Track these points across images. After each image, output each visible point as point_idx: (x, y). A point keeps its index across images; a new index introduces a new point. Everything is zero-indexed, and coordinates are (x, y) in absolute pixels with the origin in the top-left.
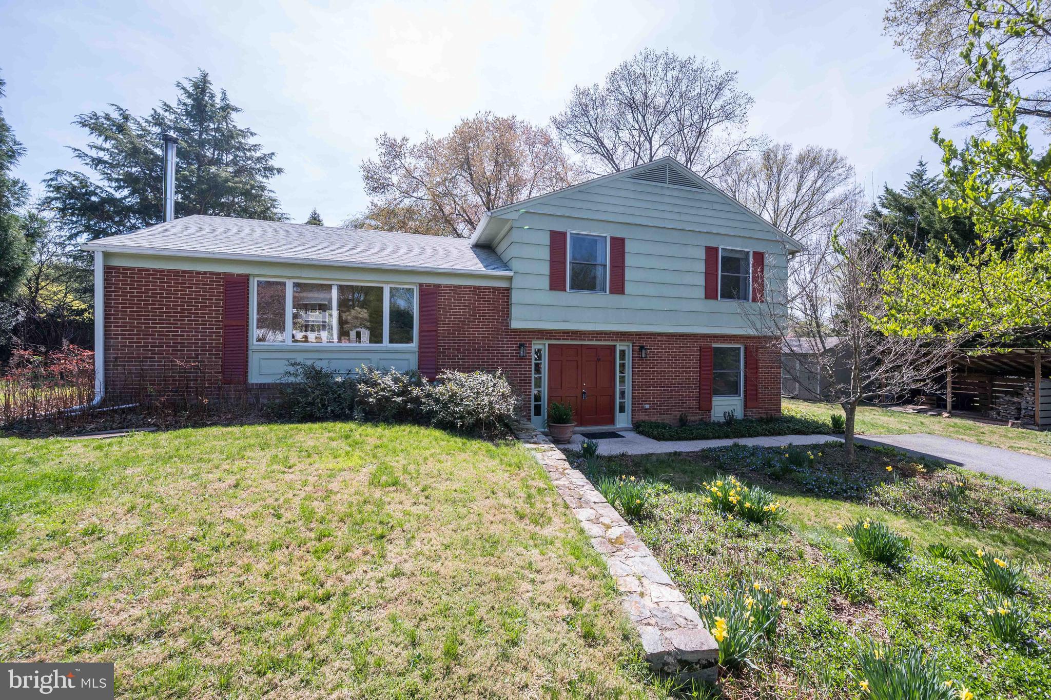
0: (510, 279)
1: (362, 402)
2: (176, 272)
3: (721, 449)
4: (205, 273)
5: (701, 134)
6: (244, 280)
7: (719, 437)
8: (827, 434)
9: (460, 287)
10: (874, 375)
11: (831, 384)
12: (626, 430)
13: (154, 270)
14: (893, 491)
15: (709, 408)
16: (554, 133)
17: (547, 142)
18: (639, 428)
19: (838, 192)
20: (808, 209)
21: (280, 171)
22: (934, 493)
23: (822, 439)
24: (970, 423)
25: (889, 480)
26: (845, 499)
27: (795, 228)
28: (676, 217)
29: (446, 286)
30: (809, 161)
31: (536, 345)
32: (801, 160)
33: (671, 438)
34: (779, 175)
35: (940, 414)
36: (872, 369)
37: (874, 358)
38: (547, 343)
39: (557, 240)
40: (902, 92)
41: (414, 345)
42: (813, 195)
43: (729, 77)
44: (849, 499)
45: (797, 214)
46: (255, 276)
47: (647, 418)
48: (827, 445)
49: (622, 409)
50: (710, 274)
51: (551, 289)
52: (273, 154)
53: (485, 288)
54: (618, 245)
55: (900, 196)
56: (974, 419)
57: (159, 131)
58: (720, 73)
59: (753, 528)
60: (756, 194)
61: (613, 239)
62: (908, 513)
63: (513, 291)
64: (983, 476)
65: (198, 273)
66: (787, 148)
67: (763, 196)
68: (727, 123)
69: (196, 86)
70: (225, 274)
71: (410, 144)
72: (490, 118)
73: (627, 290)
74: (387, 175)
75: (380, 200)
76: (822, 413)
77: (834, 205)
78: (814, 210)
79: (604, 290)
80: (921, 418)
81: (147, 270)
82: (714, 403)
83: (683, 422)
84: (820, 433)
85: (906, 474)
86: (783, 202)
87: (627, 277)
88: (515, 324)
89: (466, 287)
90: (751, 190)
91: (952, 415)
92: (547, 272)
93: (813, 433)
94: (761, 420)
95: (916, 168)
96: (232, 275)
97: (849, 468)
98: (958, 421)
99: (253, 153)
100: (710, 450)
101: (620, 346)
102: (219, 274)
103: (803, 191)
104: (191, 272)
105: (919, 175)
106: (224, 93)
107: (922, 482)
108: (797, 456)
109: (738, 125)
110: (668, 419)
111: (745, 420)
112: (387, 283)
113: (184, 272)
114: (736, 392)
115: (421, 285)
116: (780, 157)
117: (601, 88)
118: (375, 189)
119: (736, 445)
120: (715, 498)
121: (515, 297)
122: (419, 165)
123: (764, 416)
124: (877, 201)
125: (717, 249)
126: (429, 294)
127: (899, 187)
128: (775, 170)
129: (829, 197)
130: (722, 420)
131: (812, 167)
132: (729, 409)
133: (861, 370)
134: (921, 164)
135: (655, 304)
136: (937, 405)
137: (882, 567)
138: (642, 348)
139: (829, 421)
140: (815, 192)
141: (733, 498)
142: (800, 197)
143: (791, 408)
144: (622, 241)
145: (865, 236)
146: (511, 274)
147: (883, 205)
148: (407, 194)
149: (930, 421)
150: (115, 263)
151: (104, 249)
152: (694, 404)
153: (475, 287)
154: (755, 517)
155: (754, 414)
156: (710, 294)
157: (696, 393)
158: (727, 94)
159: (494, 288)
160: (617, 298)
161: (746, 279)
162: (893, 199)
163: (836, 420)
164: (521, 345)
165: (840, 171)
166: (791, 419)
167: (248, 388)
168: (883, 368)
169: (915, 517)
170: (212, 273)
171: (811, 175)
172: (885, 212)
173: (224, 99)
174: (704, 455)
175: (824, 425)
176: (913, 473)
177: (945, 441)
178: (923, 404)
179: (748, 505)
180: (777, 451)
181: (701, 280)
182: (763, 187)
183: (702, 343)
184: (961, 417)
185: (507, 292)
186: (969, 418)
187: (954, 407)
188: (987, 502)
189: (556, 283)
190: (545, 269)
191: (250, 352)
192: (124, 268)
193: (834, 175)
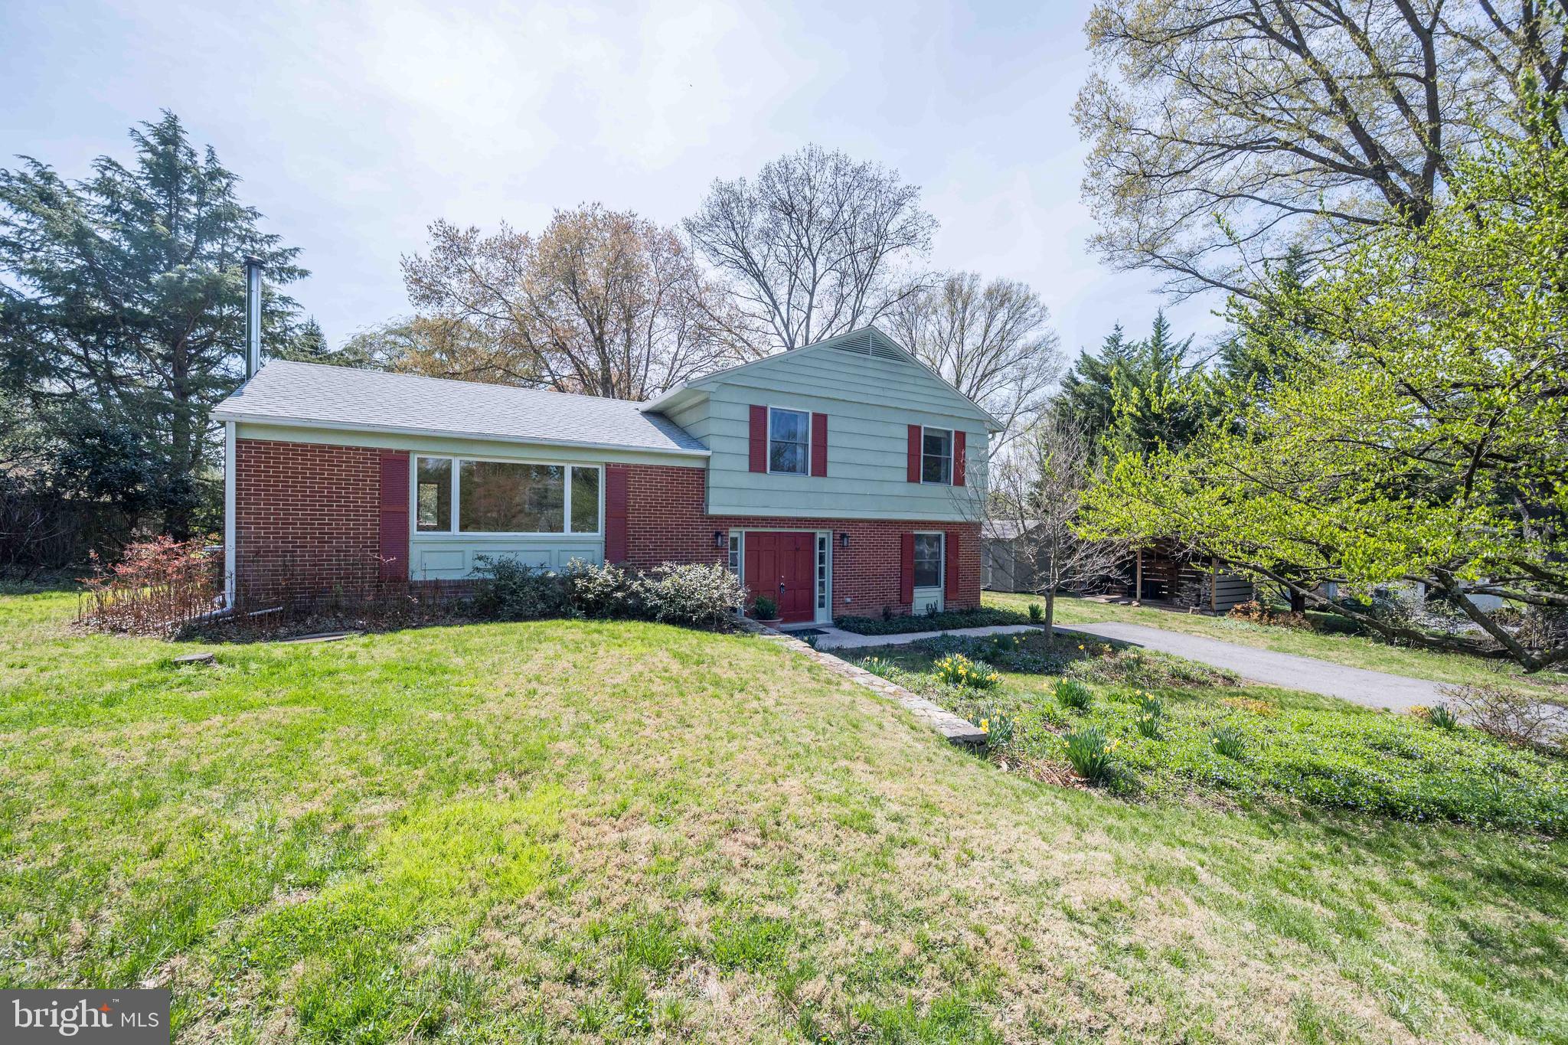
0: (707, 459)
1: (580, 599)
2: (321, 447)
3: (931, 639)
4: (358, 449)
5: (875, 258)
6: (403, 458)
7: (924, 630)
8: (1026, 624)
9: (651, 467)
10: (1070, 563)
11: (1034, 572)
12: (828, 626)
13: (295, 445)
14: (1084, 666)
15: (910, 603)
16: (684, 238)
17: (678, 251)
18: (840, 623)
19: (1031, 337)
20: (996, 356)
21: (304, 273)
22: (1116, 666)
23: (1023, 629)
24: (1157, 610)
25: (1082, 658)
26: (1047, 674)
27: (981, 380)
28: (877, 392)
29: (636, 466)
30: (1000, 296)
31: (733, 533)
32: (990, 294)
33: (878, 633)
34: (964, 312)
35: (1130, 604)
36: (1069, 557)
37: (1070, 547)
38: (744, 530)
39: (757, 415)
40: (1100, 239)
41: (600, 534)
42: (1003, 339)
43: (909, 193)
44: (1050, 674)
45: (985, 360)
46: (416, 452)
47: (847, 613)
48: (1026, 634)
49: (822, 605)
50: (912, 455)
51: (751, 470)
52: (297, 249)
53: (680, 469)
54: (820, 421)
55: (1097, 364)
56: (1161, 607)
57: (108, 202)
58: (900, 185)
59: (981, 692)
60: (936, 334)
61: (814, 415)
62: (1095, 681)
63: (712, 474)
64: (1157, 653)
65: (349, 448)
66: (975, 278)
67: (945, 336)
68: (905, 249)
69: (158, 133)
70: (381, 450)
71: (481, 238)
72: (599, 214)
73: (829, 473)
74: (444, 280)
75: (429, 312)
76: (1018, 604)
77: (1025, 353)
78: (1003, 357)
79: (805, 471)
80: (1113, 608)
81: (286, 444)
82: (915, 595)
83: (887, 615)
84: (1020, 623)
85: (1095, 653)
86: (968, 346)
87: (829, 458)
88: (713, 510)
89: (658, 467)
90: (930, 327)
91: (1142, 604)
92: (747, 451)
93: (1013, 623)
94: (961, 612)
95: (1112, 332)
96: (390, 451)
97: (1050, 650)
98: (1146, 609)
99: (266, 246)
100: (921, 641)
101: (820, 534)
102: (374, 450)
103: (991, 335)
104: (340, 448)
105: (1114, 341)
106: (211, 151)
107: (1107, 659)
108: (1004, 642)
109: (921, 252)
110: (868, 613)
111: (946, 613)
112: (569, 462)
113: (332, 447)
114: (937, 583)
115: (607, 465)
116: (966, 289)
117: (749, 184)
118: (424, 297)
119: (944, 636)
120: (947, 673)
121: (714, 479)
122: (493, 269)
123: (964, 608)
124: (1073, 366)
125: (919, 428)
126: (618, 475)
127: (1096, 353)
128: (959, 305)
129: (1020, 344)
130: (924, 613)
131: (1002, 304)
132: (932, 601)
133: (1060, 558)
134: (1117, 329)
135: (859, 488)
136: (1129, 594)
137: (1076, 709)
138: (843, 536)
139: (1027, 612)
140: (1005, 335)
141: (962, 671)
142: (987, 342)
143: (990, 600)
144: (825, 417)
145: (1060, 404)
146: (708, 453)
147: (1079, 371)
148: (473, 308)
149: (1119, 609)
150: (247, 435)
151: (239, 420)
152: (895, 596)
153: (667, 468)
154: (979, 684)
155: (954, 606)
156: (912, 478)
157: (897, 585)
158: (906, 212)
159: (689, 469)
160: (819, 480)
161: (948, 460)
162: (1089, 366)
163: (1034, 611)
164: (718, 534)
165: (1033, 311)
166: (990, 611)
167: (413, 587)
168: (1077, 556)
169: (1101, 684)
170: (365, 449)
171: (1002, 315)
172: (1081, 378)
173: (212, 158)
174: (917, 646)
175: (1022, 615)
176: (1101, 652)
177: (1130, 628)
178: (1115, 593)
179: (974, 675)
180: (985, 640)
181: (903, 462)
182: (946, 326)
183: (904, 530)
184: (1149, 605)
185: (702, 474)
186: (1155, 606)
187: (1143, 596)
188: (1156, 672)
189: (756, 465)
190: (744, 448)
191: (411, 544)
192: (257, 442)
193: (1027, 315)
